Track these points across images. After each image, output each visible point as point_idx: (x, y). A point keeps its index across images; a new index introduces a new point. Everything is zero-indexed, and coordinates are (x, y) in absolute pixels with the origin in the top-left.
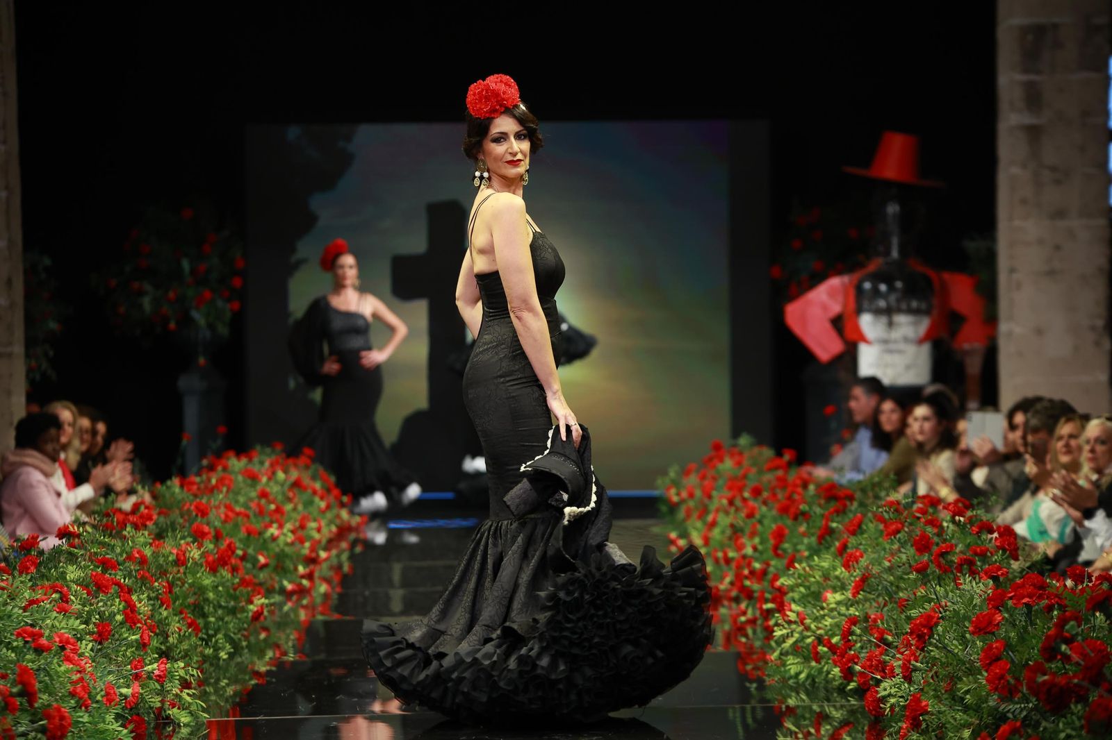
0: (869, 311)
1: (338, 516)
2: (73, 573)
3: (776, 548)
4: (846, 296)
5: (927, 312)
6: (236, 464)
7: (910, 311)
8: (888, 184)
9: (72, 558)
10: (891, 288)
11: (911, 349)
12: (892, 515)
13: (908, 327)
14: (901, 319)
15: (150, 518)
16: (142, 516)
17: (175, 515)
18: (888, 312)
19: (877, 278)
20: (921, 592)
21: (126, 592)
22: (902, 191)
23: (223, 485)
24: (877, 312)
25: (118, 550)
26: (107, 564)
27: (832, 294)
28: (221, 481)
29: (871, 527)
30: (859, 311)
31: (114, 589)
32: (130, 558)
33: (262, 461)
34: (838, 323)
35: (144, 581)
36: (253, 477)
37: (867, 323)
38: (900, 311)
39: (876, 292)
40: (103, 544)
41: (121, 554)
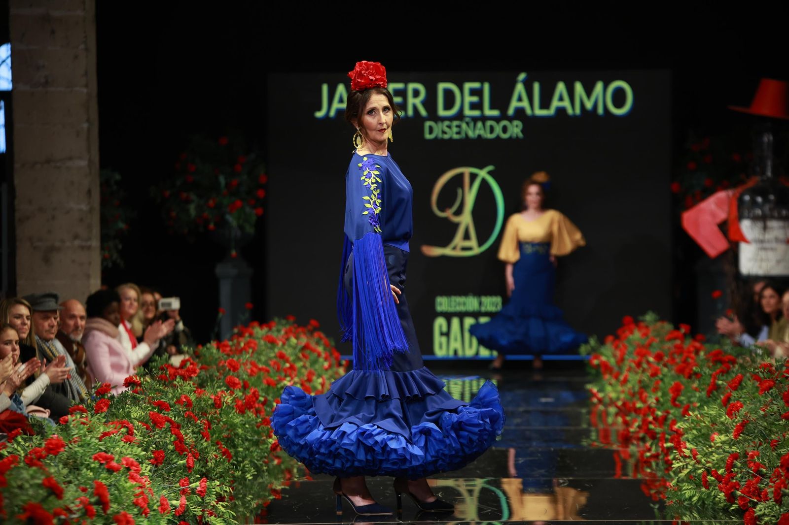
0: (748, 217)
1: (337, 373)
2: (136, 412)
3: (674, 400)
4: (730, 206)
6: (259, 332)
7: (780, 218)
9: (135, 401)
10: (766, 200)
11: (781, 248)
12: (765, 375)
13: (779, 230)
14: (774, 224)
15: (194, 372)
16: (188, 371)
17: (213, 370)
18: (763, 219)
19: (754, 192)
21: (176, 428)
22: (775, 125)
23: (250, 347)
24: (755, 219)
25: (170, 396)
26: (162, 406)
27: (719, 204)
28: (248, 344)
29: (749, 384)
30: (740, 217)
31: (167, 425)
32: (179, 401)
33: (279, 330)
34: (724, 227)
35: (190, 419)
36: (272, 342)
37: (746, 226)
38: (772, 218)
39: (754, 203)
40: (159, 391)
41: (172, 399)
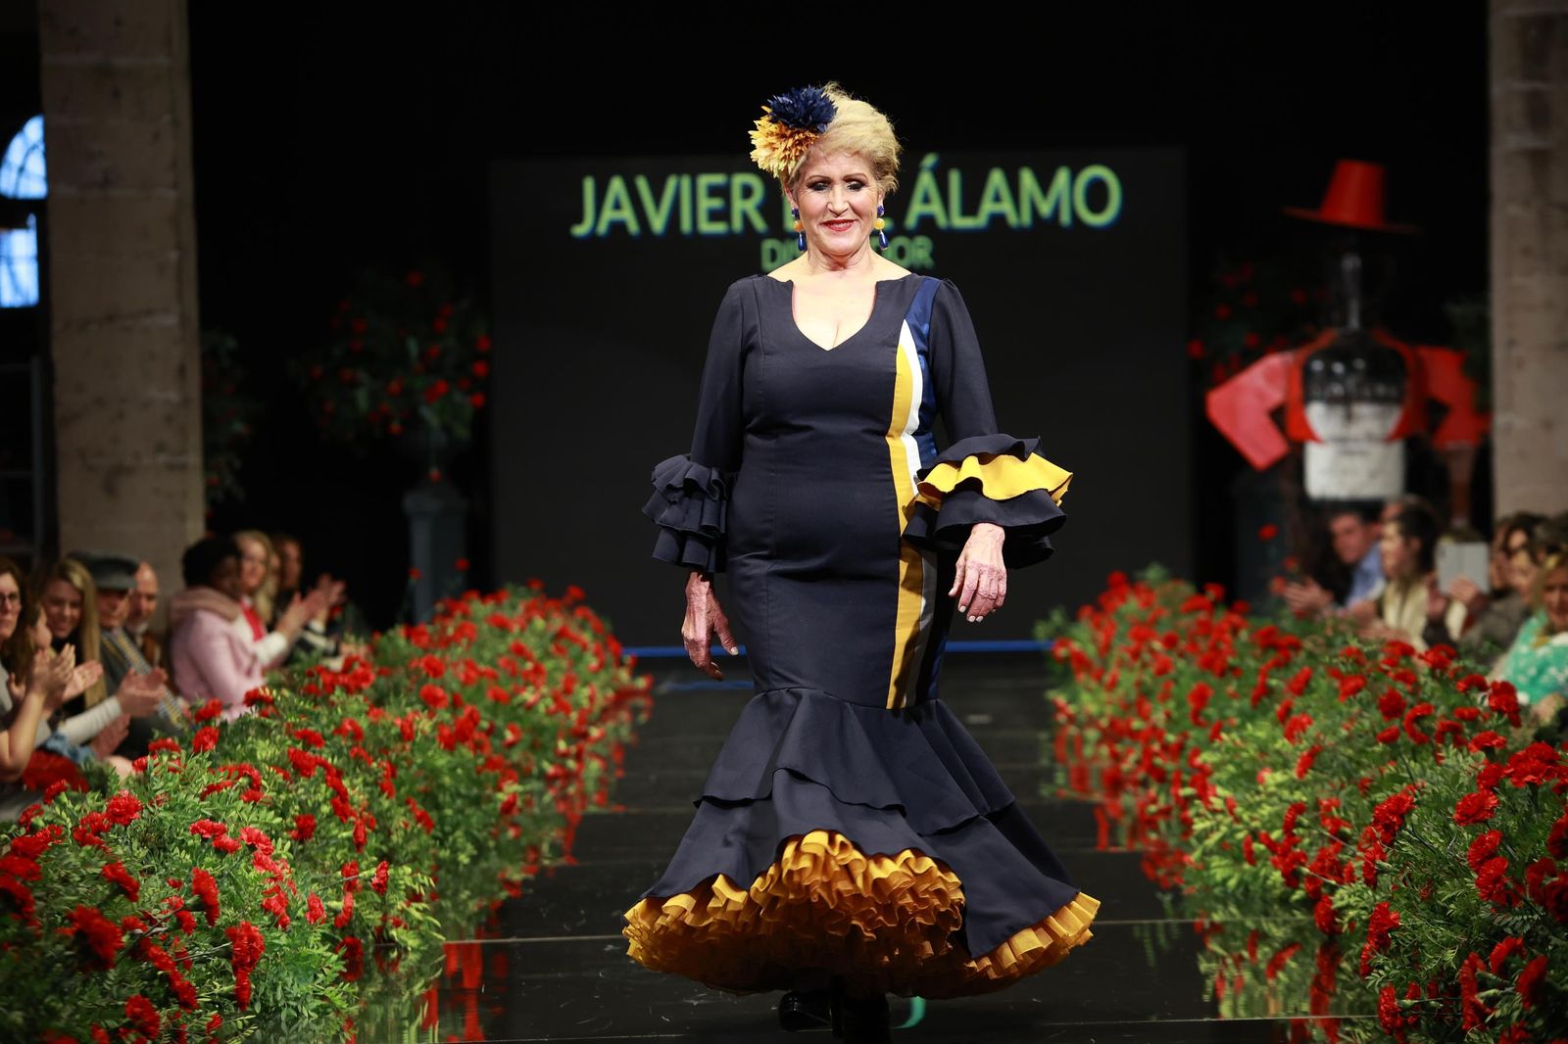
0: (1320, 399)
1: (616, 678)
2: (264, 750)
3: (1196, 715)
4: (1289, 380)
5: (1397, 400)
6: (480, 609)
7: (1375, 399)
8: (1342, 230)
9: (264, 731)
10: (1350, 368)
11: (1377, 451)
12: (1350, 668)
13: (1373, 421)
14: (1364, 410)
15: (366, 678)
16: (355, 677)
17: (400, 675)
18: (1346, 401)
19: (1330, 355)
20: (1389, 769)
21: (334, 776)
22: (1363, 240)
23: (463, 635)
24: (1331, 401)
25: (324, 720)
26: (310, 739)
27: (1270, 377)
28: (460, 631)
29: (1323, 683)
30: (1307, 399)
31: (318, 771)
32: (340, 730)
33: (514, 605)
34: (1279, 416)
35: (359, 761)
36: (502, 626)
37: (1318, 416)
38: (1361, 399)
39: (1329, 375)
40: (303, 713)
41: (328, 726)
